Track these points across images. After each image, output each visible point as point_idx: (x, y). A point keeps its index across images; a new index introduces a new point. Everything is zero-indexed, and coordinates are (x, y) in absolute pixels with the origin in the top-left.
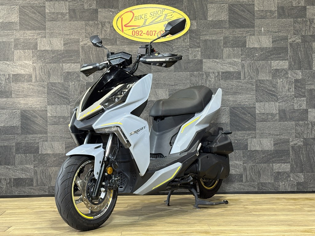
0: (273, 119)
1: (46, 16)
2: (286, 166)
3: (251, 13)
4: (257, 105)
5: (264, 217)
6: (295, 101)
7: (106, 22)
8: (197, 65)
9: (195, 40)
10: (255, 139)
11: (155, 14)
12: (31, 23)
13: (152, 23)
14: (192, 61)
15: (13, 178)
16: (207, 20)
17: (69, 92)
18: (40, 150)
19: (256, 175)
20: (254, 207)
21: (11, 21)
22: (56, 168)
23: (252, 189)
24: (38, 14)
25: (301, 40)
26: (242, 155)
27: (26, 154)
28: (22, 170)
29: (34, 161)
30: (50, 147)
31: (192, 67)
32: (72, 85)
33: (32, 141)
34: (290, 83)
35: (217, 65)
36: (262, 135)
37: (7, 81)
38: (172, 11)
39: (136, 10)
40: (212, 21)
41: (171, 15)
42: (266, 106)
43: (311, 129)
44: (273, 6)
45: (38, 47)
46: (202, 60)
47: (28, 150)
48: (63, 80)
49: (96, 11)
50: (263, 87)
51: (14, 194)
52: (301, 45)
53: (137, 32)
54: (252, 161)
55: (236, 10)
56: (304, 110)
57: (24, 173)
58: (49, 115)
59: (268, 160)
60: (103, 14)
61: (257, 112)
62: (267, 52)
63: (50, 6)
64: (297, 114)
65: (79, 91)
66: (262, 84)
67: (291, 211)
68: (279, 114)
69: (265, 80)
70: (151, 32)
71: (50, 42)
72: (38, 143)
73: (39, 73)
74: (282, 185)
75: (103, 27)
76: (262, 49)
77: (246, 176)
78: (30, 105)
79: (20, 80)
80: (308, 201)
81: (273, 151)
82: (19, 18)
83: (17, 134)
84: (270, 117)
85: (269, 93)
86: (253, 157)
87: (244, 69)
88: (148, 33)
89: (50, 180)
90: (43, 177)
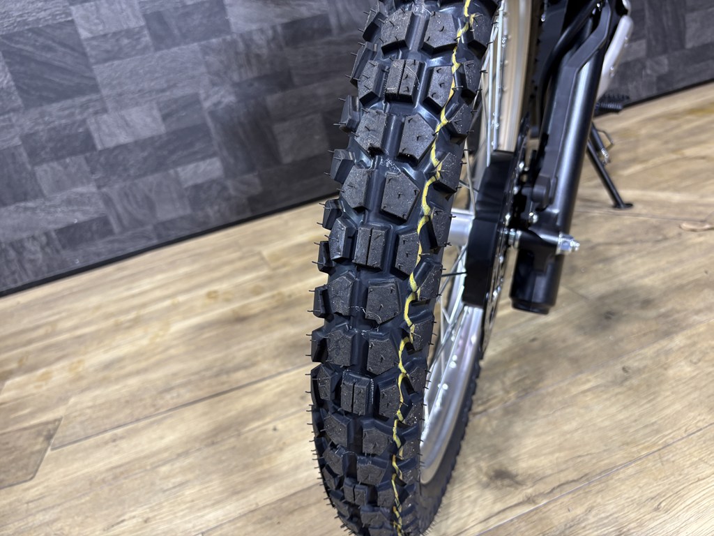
15: (55, 230)
18: (97, 141)
27: (62, 161)
33: (63, 121)
58: (84, 34)
72: (84, 121)
78: (18, 16)
83: (14, 110)
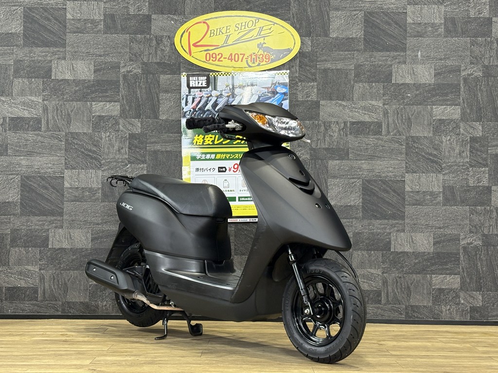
0: (433, 201)
1: (66, 24)
2: (453, 278)
3: (400, 27)
4: (408, 177)
5: (407, 359)
6: (471, 173)
7: (163, 36)
8: (310, 110)
9: (308, 68)
10: (402, 233)
11: (243, 27)
12: (42, 35)
13: (238, 40)
14: (303, 102)
16: (329, 37)
17: (100, 149)
19: (403, 293)
20: (395, 343)
21: (10, 32)
22: (75, 272)
23: (396, 316)
24: (55, 22)
25: (483, 73)
26: (380, 259)
28: (20, 273)
29: (40, 261)
30: (68, 238)
31: (302, 112)
32: (106, 137)
34: (463, 143)
35: (343, 111)
36: (415, 228)
37: (1, 128)
38: (271, 21)
39: (212, 20)
40: (337, 39)
41: (270, 29)
42: (422, 179)
43: (496, 220)
44: (437, 17)
45: (53, 74)
46: (319, 102)
47: (31, 241)
48: (91, 128)
49: (148, 18)
50: (417, 148)
51: (6, 313)
52: (482, 80)
53: (214, 56)
54: (398, 269)
55: (377, 22)
56: (485, 189)
57: (23, 279)
59: (423, 268)
60: (159, 23)
61: (408, 189)
62: (426, 92)
63: (73, 9)
64: (473, 194)
65: (117, 148)
66: (417, 143)
67: (454, 351)
68: (444, 193)
69: (421, 137)
70: (237, 55)
71: (73, 66)
73: (53, 117)
74: (446, 310)
75: (159, 44)
76: (417, 86)
77: (387, 293)
79: (22, 126)
80: (487, 337)
81: (433, 254)
82: (22, 27)
84: (429, 197)
85: (427, 159)
86: (400, 263)
87: (388, 118)
88: (231, 58)
89: (66, 291)
90: (54, 286)
